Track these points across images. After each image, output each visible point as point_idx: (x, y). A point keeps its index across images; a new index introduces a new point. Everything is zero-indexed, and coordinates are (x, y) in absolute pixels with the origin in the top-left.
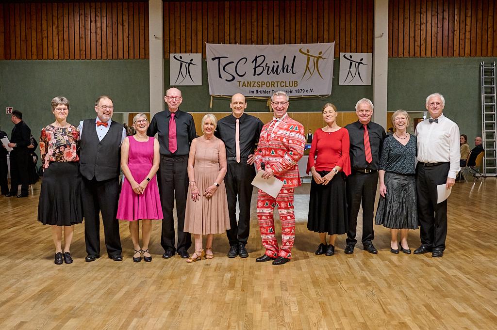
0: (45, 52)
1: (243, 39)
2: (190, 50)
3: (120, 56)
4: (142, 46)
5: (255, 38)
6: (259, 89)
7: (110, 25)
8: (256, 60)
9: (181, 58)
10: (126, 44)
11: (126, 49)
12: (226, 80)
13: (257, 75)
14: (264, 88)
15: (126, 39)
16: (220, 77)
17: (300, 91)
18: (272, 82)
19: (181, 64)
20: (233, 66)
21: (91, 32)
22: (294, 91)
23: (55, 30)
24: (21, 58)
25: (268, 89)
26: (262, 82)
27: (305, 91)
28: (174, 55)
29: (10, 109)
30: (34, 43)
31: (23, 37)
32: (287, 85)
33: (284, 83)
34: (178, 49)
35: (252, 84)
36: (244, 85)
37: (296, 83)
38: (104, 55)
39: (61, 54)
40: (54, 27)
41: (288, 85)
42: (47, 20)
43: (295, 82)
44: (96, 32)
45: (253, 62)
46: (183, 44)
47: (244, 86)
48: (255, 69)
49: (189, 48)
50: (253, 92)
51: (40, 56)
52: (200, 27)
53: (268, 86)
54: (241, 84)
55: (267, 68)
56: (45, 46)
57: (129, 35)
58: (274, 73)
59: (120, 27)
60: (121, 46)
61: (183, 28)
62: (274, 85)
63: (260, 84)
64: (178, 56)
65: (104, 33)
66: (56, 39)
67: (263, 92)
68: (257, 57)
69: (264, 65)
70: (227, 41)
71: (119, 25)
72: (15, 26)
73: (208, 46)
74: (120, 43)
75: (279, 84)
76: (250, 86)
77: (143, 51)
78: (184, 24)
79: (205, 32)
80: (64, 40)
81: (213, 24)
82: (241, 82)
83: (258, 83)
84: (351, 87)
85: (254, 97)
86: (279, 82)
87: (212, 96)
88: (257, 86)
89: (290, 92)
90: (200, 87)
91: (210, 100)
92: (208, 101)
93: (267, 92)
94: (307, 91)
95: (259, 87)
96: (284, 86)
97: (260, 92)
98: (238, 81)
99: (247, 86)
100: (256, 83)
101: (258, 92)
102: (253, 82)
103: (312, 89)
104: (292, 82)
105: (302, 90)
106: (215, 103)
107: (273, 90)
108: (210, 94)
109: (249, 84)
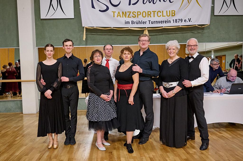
6: (135, 20)
12: (100, 11)
13: (133, 4)
14: (141, 18)
16: (93, 7)
17: (178, 21)
18: (148, 12)
22: (172, 21)
25: (144, 20)
26: (138, 12)
27: (183, 21)
32: (164, 15)
33: (160, 12)
35: (128, 14)
36: (119, 15)
37: (173, 12)
41: (165, 14)
43: (172, 11)
50: (128, 23)
53: (144, 15)
54: (116, 14)
58: (150, 2)
62: (150, 15)
63: (136, 14)
67: (139, 22)
75: (156, 13)
76: (126, 17)
82: (115, 12)
83: (134, 13)
84: (226, 17)
85: (129, 28)
86: (156, 11)
87: (85, 28)
88: (133, 16)
89: (167, 22)
90: (72, 20)
91: (83, 32)
92: (81, 33)
93: (143, 23)
94: (185, 21)
95: (135, 17)
96: (160, 16)
97: (136, 23)
98: (112, 12)
99: (121, 15)
100: (132, 13)
101: (134, 22)
102: (128, 12)
103: (190, 19)
104: (170, 11)
105: (179, 19)
106: (88, 36)
107: (149, 21)
108: (83, 26)
109: (124, 14)
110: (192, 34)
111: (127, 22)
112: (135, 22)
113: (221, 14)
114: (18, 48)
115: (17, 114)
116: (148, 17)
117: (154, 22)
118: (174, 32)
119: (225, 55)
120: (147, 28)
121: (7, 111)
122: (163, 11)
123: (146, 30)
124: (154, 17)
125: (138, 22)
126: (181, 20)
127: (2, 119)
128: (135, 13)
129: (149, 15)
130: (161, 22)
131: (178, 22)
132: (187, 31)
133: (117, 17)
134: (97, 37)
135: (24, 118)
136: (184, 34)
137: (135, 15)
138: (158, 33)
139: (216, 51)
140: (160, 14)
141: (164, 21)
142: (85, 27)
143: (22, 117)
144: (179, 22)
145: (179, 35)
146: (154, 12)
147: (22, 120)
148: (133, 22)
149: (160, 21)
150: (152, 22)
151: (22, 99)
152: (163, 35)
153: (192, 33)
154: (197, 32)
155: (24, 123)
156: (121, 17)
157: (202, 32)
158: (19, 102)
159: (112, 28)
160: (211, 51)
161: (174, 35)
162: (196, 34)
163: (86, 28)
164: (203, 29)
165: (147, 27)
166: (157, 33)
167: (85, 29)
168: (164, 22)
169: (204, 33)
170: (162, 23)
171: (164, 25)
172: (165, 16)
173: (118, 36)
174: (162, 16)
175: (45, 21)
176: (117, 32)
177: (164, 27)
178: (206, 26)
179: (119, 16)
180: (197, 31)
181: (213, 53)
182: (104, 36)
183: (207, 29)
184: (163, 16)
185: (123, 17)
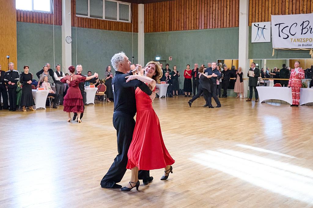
0: (187, 26)
1: (298, 11)
2: (264, 20)
3: (225, 26)
4: (237, 19)
5: (305, 9)
6: (305, 43)
7: (220, 8)
8: (303, 24)
9: (258, 25)
10: (228, 19)
11: (228, 22)
12: (283, 38)
13: (304, 34)
14: (308, 42)
15: (228, 16)
16: (280, 36)
19: (258, 29)
20: (288, 29)
21: (210, 13)
23: (193, 13)
24: (176, 30)
25: (310, 43)
26: (307, 39)
28: (254, 23)
29: (171, 58)
30: (182, 21)
31: (178, 19)
34: (257, 20)
35: (300, 40)
38: (216, 26)
39: (195, 26)
40: (192, 12)
42: (189, 8)
44: (212, 13)
45: (301, 26)
46: (260, 16)
47: (295, 42)
48: (302, 30)
49: (263, 19)
51: (185, 28)
52: (270, 5)
53: (311, 41)
54: (293, 40)
55: (310, 29)
56: (187, 23)
57: (230, 13)
59: (225, 9)
60: (225, 20)
61: (260, 6)
63: (306, 40)
64: (256, 24)
65: (217, 13)
66: (193, 18)
67: (307, 45)
68: (304, 22)
69: (308, 27)
70: (287, 12)
71: (225, 8)
72: (174, 13)
73: (273, 17)
74: (225, 18)
76: (299, 42)
77: (237, 22)
78: (261, 4)
79: (273, 8)
80: (196, 19)
81: (278, 2)
83: (304, 39)
85: (301, 49)
87: (274, 48)
88: (303, 41)
90: (269, 43)
93: (310, 45)
97: (305, 45)
98: (291, 39)
99: (296, 41)
100: (303, 39)
109: (298, 40)
111: (300, 45)
123: (311, 50)
128: (305, 39)
137: (305, 41)
148: (303, 45)
165: (312, 48)
167: (274, 50)
175: (254, 44)
176: (294, 51)
182: (288, 53)
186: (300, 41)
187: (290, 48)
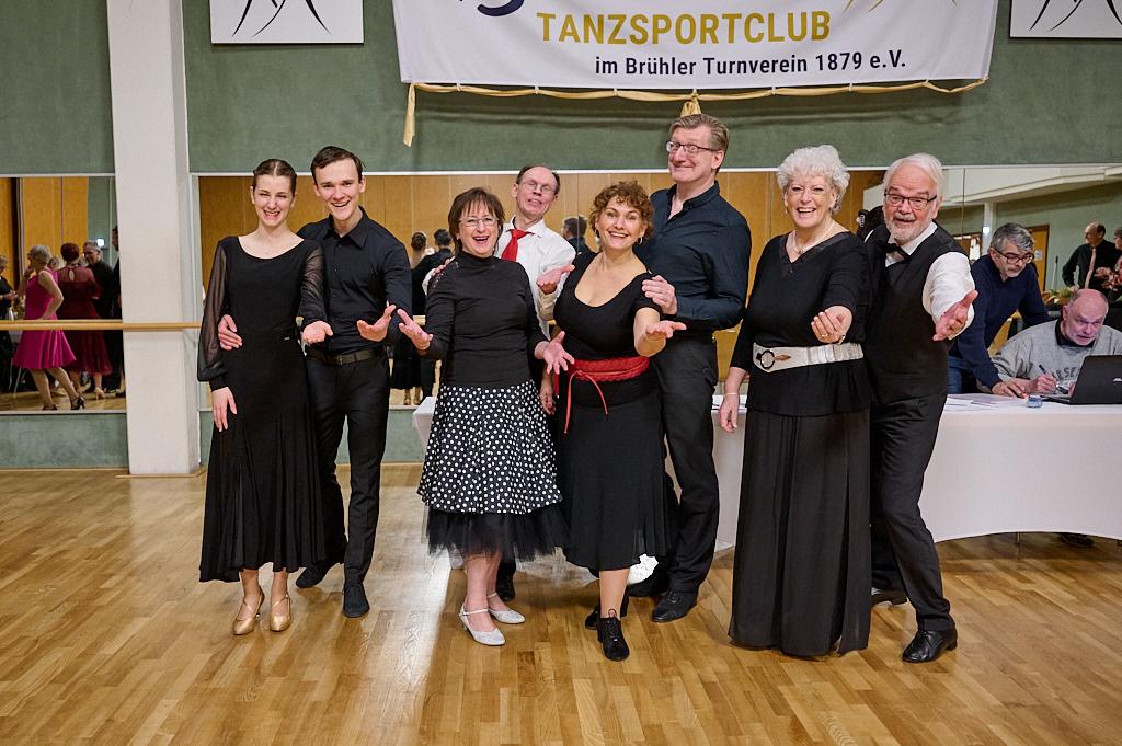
6: (642, 54)
12: (482, 9)
14: (668, 48)
17: (841, 60)
18: (704, 17)
22: (813, 64)
25: (684, 54)
26: (656, 18)
27: (866, 62)
32: (776, 34)
33: (761, 21)
35: (610, 25)
36: (568, 31)
37: (821, 19)
41: (781, 28)
43: (815, 15)
47: (572, 38)
50: (610, 67)
53: (685, 34)
54: (556, 27)
62: (712, 31)
63: (649, 27)
67: (661, 67)
76: (600, 41)
82: (553, 16)
83: (639, 23)
84: (1063, 47)
85: (615, 93)
86: (739, 16)
87: (411, 88)
88: (633, 38)
89: (790, 68)
90: (354, 49)
91: (406, 108)
92: (395, 111)
93: (680, 68)
94: (874, 61)
95: (643, 41)
96: (761, 36)
97: (645, 68)
98: (539, 15)
99: (582, 38)
100: (627, 24)
101: (637, 66)
102: (610, 17)
103: (899, 52)
104: (804, 15)
105: (848, 54)
106: (426, 125)
107: (709, 60)
108: (403, 80)
109: (594, 25)
110: (901, 123)
111: (607, 65)
112: (642, 64)
113: (1040, 31)
114: (111, 175)
115: (106, 473)
116: (703, 40)
117: (731, 63)
118: (821, 112)
119: (1046, 228)
120: (695, 91)
121: (59, 459)
122: (771, 16)
123: (691, 104)
124: (731, 40)
125: (655, 64)
126: (857, 57)
127: (35, 495)
128: (645, 20)
129: (708, 35)
130: (764, 66)
131: (840, 64)
132: (881, 109)
133: (562, 39)
134: (469, 131)
135: (135, 494)
136: (864, 123)
137: (644, 32)
138: (745, 119)
139: (1005, 205)
140: (757, 28)
141: (774, 62)
142: (415, 82)
143: (126, 487)
144: (844, 68)
145: (845, 127)
146: (731, 18)
147: (126, 501)
148: (632, 66)
149: (756, 63)
150: (719, 64)
151: (125, 407)
152: (771, 127)
153: (905, 118)
154: (927, 115)
155: (136, 515)
156: (577, 40)
157: (951, 114)
158: (111, 423)
159: (537, 91)
160: (983, 206)
161: (822, 127)
162: (922, 123)
163: (415, 87)
164: (955, 100)
165: (695, 88)
166: (743, 116)
167: (412, 94)
168: (777, 66)
169: (959, 122)
170: (765, 69)
171: (777, 82)
172: (782, 39)
173: (564, 130)
174: (770, 40)
175: (230, 56)
176: (559, 111)
177: (774, 92)
178: (969, 91)
179: (569, 34)
180: (927, 111)
181: (988, 215)
182: (500, 127)
183: (973, 103)
184: (772, 38)
185: (587, 40)
186: (607, 35)
187: (536, 85)
